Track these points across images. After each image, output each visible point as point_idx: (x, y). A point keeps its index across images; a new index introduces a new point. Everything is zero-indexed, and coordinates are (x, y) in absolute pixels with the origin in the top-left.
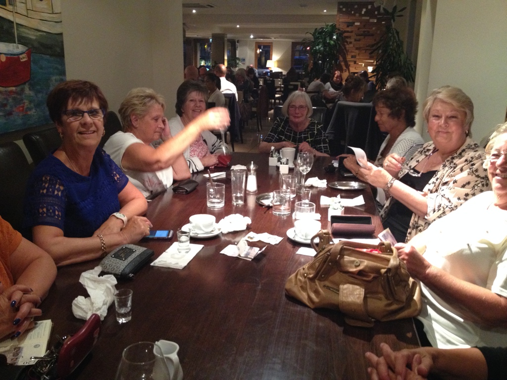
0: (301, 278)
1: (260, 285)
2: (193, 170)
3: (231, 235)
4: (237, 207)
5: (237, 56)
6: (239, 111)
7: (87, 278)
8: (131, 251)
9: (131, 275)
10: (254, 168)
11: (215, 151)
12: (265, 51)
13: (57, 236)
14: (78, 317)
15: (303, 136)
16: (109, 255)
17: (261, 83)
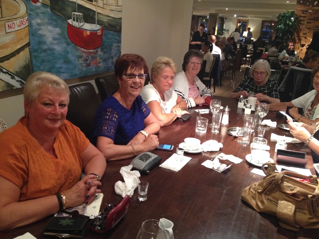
0: (253, 191)
1: (225, 190)
2: (189, 106)
3: (209, 153)
4: (214, 134)
5: (224, 28)
6: (221, 65)
7: (124, 171)
8: (149, 157)
9: (148, 172)
10: (228, 110)
11: (203, 94)
12: (243, 25)
13: (110, 143)
14: (117, 193)
15: (262, 89)
16: (137, 158)
17: (238, 47)
